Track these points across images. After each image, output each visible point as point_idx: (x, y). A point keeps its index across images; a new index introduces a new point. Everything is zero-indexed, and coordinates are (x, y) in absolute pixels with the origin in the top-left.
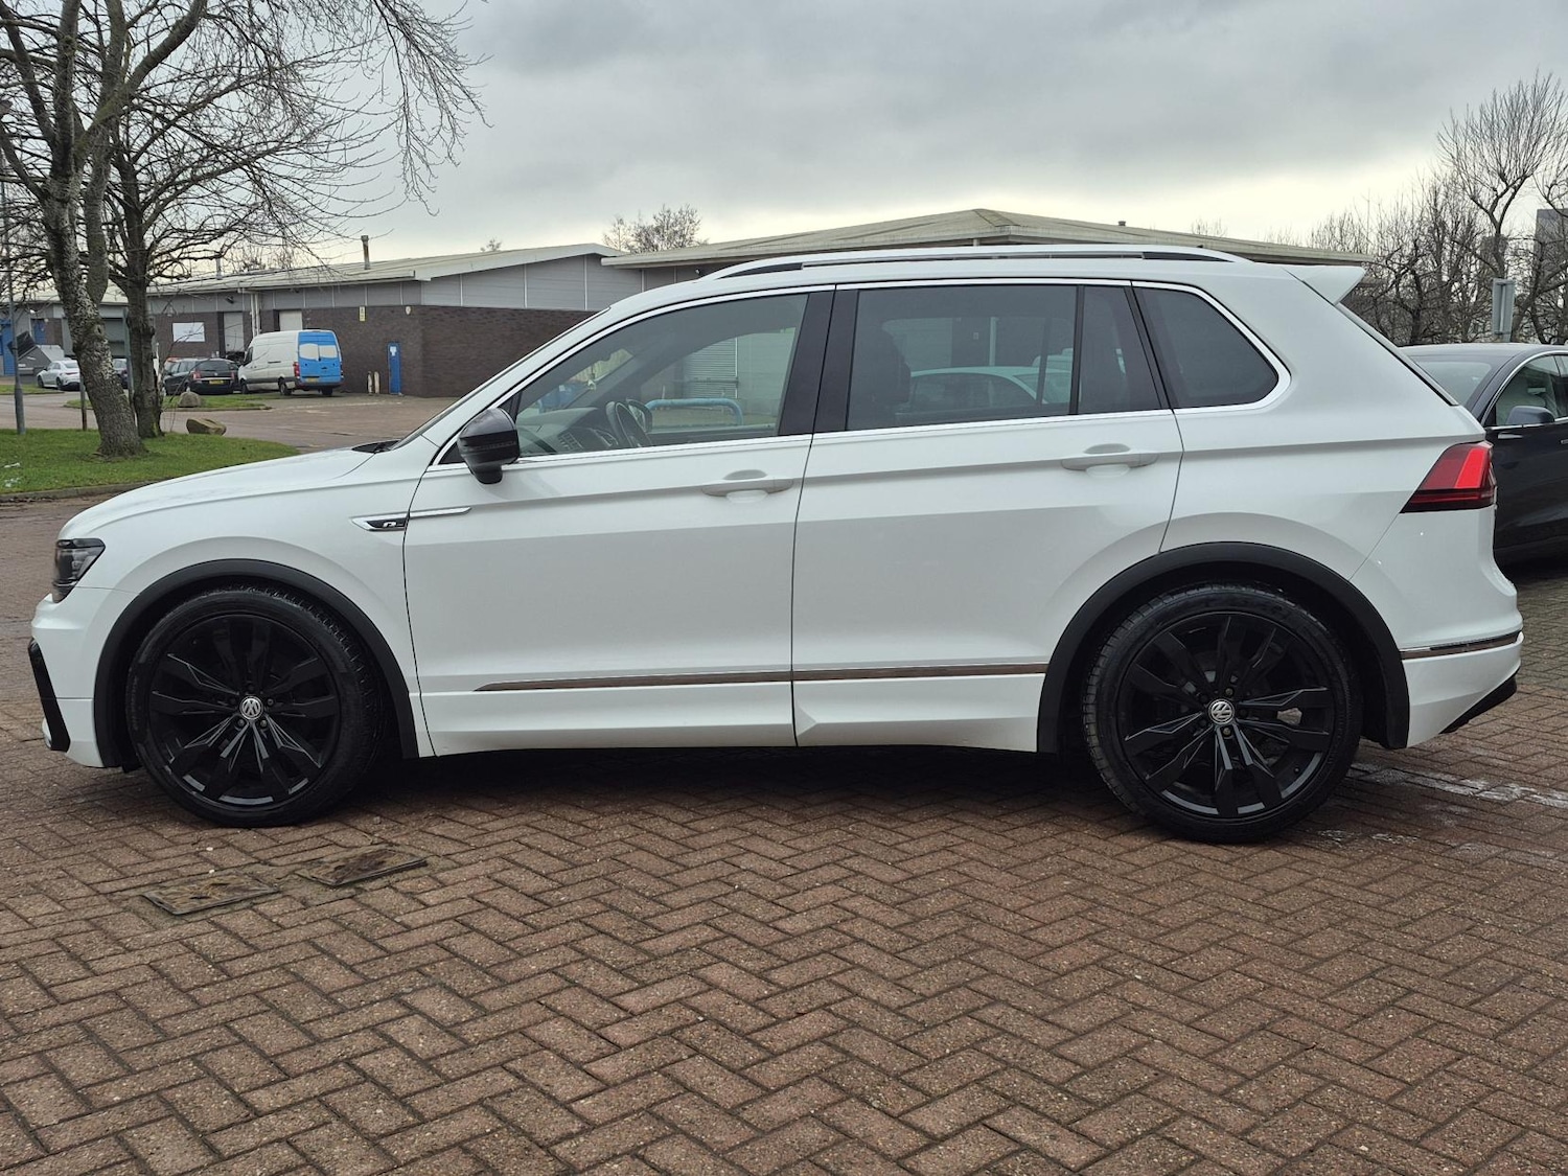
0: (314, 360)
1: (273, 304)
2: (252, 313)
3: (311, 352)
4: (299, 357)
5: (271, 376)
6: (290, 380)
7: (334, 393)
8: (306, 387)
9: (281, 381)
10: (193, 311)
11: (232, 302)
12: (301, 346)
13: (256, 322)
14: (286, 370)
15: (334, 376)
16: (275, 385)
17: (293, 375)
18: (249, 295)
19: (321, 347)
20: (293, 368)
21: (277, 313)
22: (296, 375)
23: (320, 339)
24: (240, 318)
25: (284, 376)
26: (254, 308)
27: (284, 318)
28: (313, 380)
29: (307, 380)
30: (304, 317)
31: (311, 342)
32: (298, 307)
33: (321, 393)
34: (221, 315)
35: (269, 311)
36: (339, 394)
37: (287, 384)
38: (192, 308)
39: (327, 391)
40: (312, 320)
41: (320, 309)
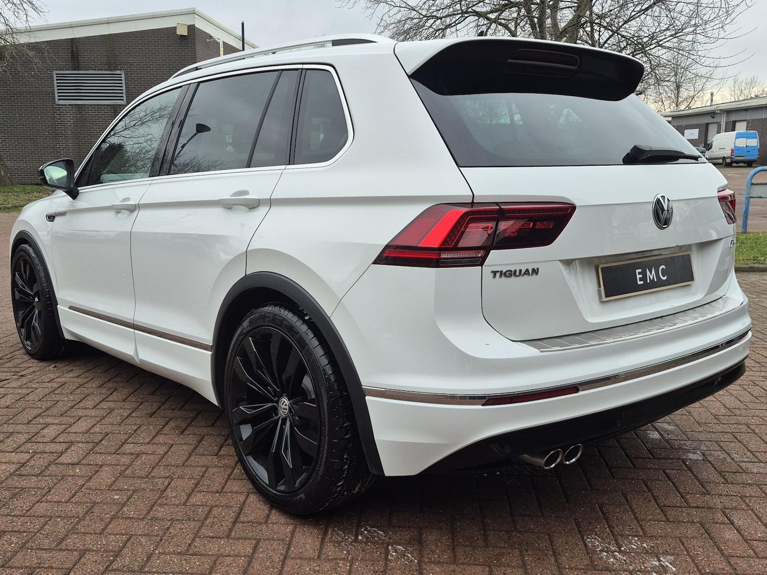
0: (744, 147)
1: (733, 118)
2: (722, 123)
3: (742, 143)
4: (735, 146)
5: (720, 156)
6: (728, 158)
7: (753, 165)
8: (737, 162)
9: (724, 158)
10: (695, 123)
11: (713, 118)
12: (737, 140)
13: (723, 127)
14: (727, 153)
15: (754, 156)
16: (721, 161)
17: (730, 155)
18: (722, 113)
19: (748, 140)
20: (730, 151)
21: (734, 122)
22: (732, 155)
23: (748, 136)
24: (716, 126)
25: (726, 156)
26: (723, 120)
27: (738, 125)
28: (741, 158)
29: (737, 158)
30: (748, 124)
31: (744, 137)
32: (745, 119)
33: (746, 165)
34: (707, 125)
35: (730, 122)
36: (755, 165)
37: (727, 160)
38: (695, 121)
39: (749, 164)
40: (751, 125)
41: (756, 120)
